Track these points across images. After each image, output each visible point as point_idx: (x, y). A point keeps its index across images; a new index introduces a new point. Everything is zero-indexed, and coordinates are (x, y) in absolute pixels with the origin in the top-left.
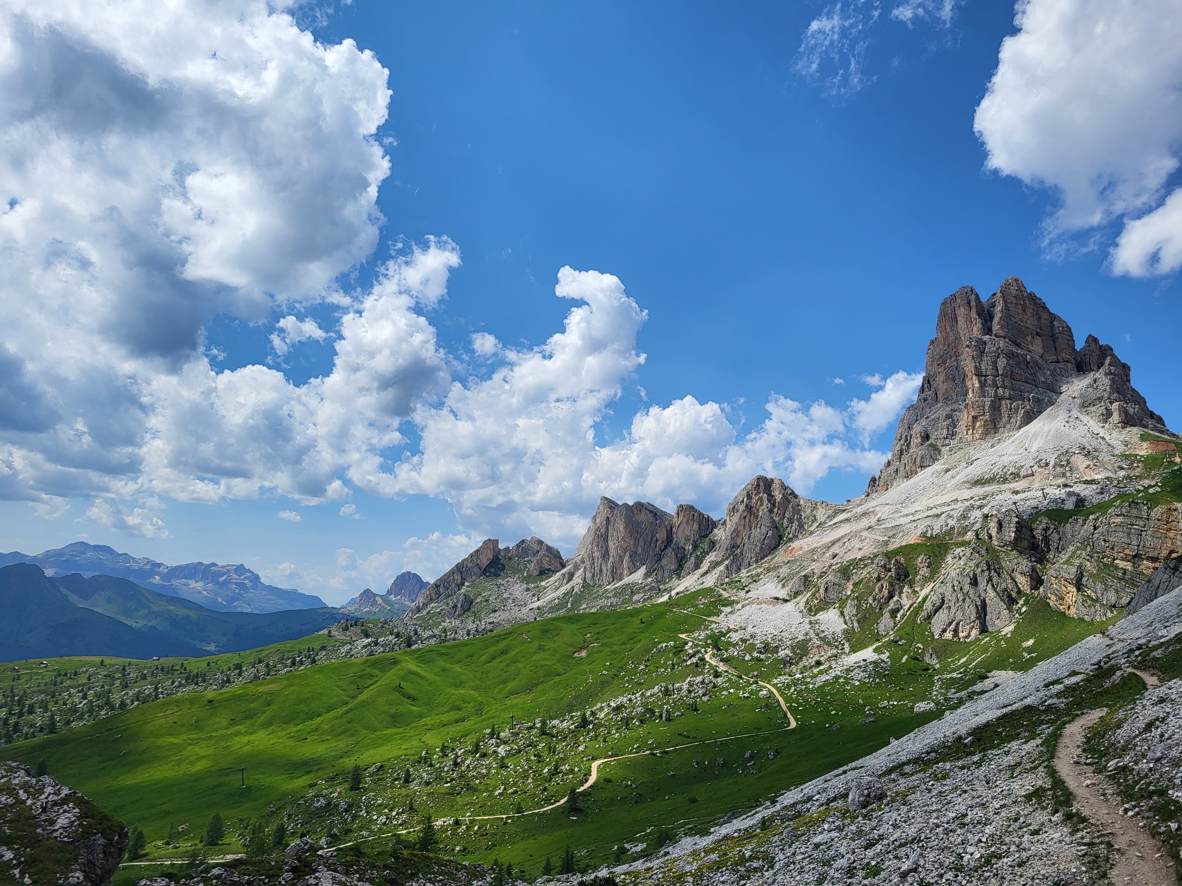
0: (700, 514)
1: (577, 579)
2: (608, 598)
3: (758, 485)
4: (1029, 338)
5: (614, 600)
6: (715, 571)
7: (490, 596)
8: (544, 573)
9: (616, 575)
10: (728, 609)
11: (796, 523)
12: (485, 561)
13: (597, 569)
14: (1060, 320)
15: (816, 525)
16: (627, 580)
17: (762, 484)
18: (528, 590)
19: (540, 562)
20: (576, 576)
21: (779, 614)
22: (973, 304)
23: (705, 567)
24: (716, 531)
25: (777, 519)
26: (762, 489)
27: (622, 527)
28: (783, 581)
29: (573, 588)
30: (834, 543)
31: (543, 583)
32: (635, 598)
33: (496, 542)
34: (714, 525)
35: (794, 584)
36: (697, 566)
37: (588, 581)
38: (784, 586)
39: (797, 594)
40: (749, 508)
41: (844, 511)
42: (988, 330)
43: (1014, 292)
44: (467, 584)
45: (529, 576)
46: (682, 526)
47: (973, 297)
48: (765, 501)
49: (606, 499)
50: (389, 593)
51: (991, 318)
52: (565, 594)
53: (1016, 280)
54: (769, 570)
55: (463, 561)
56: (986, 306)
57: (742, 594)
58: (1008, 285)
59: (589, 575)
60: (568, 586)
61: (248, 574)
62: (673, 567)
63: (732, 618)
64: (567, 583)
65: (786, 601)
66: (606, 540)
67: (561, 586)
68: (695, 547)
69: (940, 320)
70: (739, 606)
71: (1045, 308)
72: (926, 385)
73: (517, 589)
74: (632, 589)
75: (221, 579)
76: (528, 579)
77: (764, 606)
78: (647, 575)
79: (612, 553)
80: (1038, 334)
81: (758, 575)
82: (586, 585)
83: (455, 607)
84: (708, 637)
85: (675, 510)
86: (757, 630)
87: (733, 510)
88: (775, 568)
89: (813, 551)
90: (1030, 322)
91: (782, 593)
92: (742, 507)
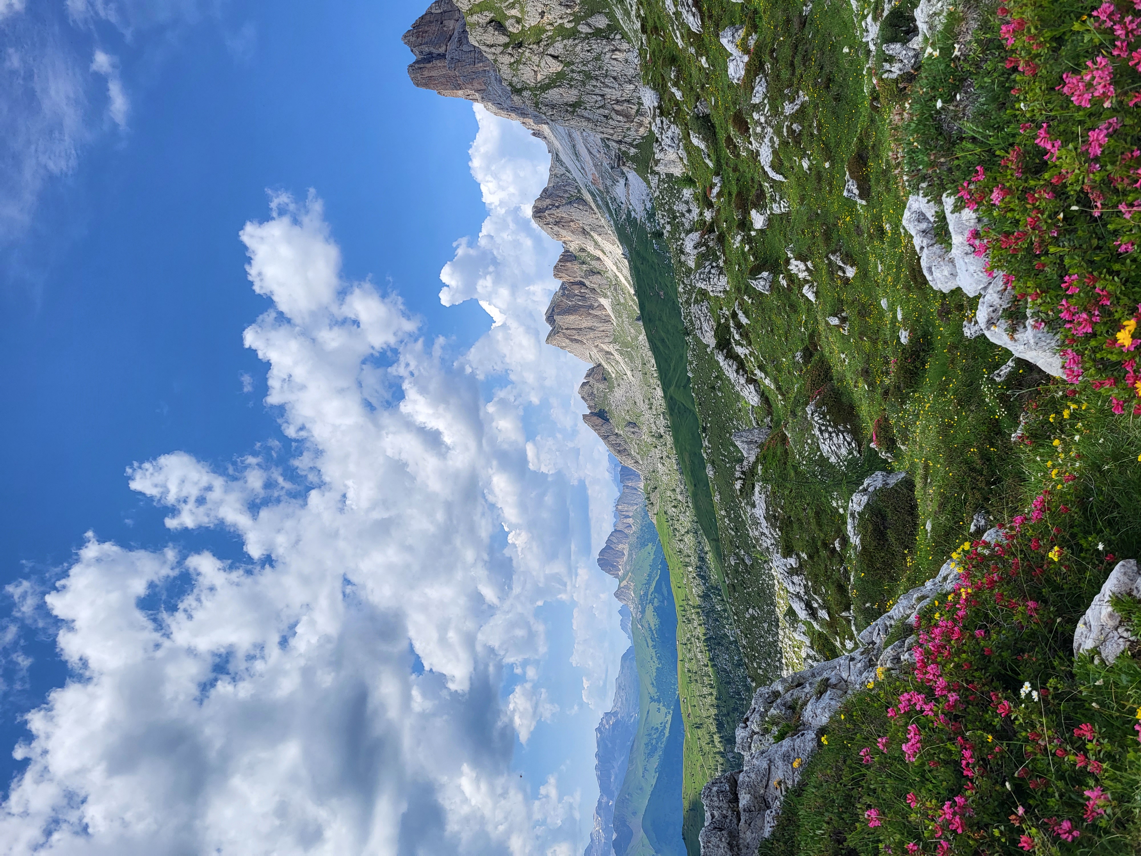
0: (560, 261)
1: (610, 348)
2: (623, 322)
3: (540, 217)
4: (445, 29)
5: (624, 316)
6: (601, 245)
7: (624, 410)
8: (605, 378)
9: (607, 320)
10: (633, 213)
11: (567, 188)
12: (600, 421)
13: (603, 334)
14: (431, 8)
15: (568, 174)
16: (610, 311)
17: (539, 215)
18: (619, 385)
19: (598, 381)
20: (608, 350)
21: (634, 182)
22: (422, 65)
23: (598, 253)
24: (571, 249)
25: (564, 201)
26: (542, 214)
27: (572, 317)
28: (615, 182)
29: (616, 350)
30: (590, 153)
31: (613, 376)
32: (622, 301)
33: (585, 416)
34: (567, 251)
35: (616, 175)
36: (599, 259)
37: (611, 340)
38: (618, 182)
39: (623, 173)
40: (557, 223)
41: (557, 154)
42: (442, 56)
43: (414, 39)
44: (616, 431)
45: (609, 387)
46: (570, 274)
47: (417, 66)
48: (552, 211)
49: (548, 339)
50: (617, 576)
51: (430, 53)
52: (621, 354)
53: (405, 37)
54: (608, 192)
55: (601, 436)
56: (421, 57)
57: (623, 206)
58: (408, 43)
59: (607, 340)
60: (615, 354)
61: (604, 721)
62: (599, 277)
63: (637, 210)
64: (612, 355)
65: (627, 179)
66: (580, 329)
67: (615, 359)
68: (583, 263)
69: (430, 88)
70: (631, 207)
71: (422, 18)
72: (471, 97)
73: (618, 393)
74: (616, 305)
75: (610, 745)
76: (611, 388)
77: (630, 192)
78: (605, 296)
79: (590, 324)
80: (442, 23)
81: (611, 198)
82: (615, 341)
83: (633, 433)
84: (650, 221)
85: (557, 280)
86: (645, 193)
87: (557, 235)
88: (607, 188)
89: (595, 165)
90: (434, 28)
91: (622, 181)
92: (556, 228)
